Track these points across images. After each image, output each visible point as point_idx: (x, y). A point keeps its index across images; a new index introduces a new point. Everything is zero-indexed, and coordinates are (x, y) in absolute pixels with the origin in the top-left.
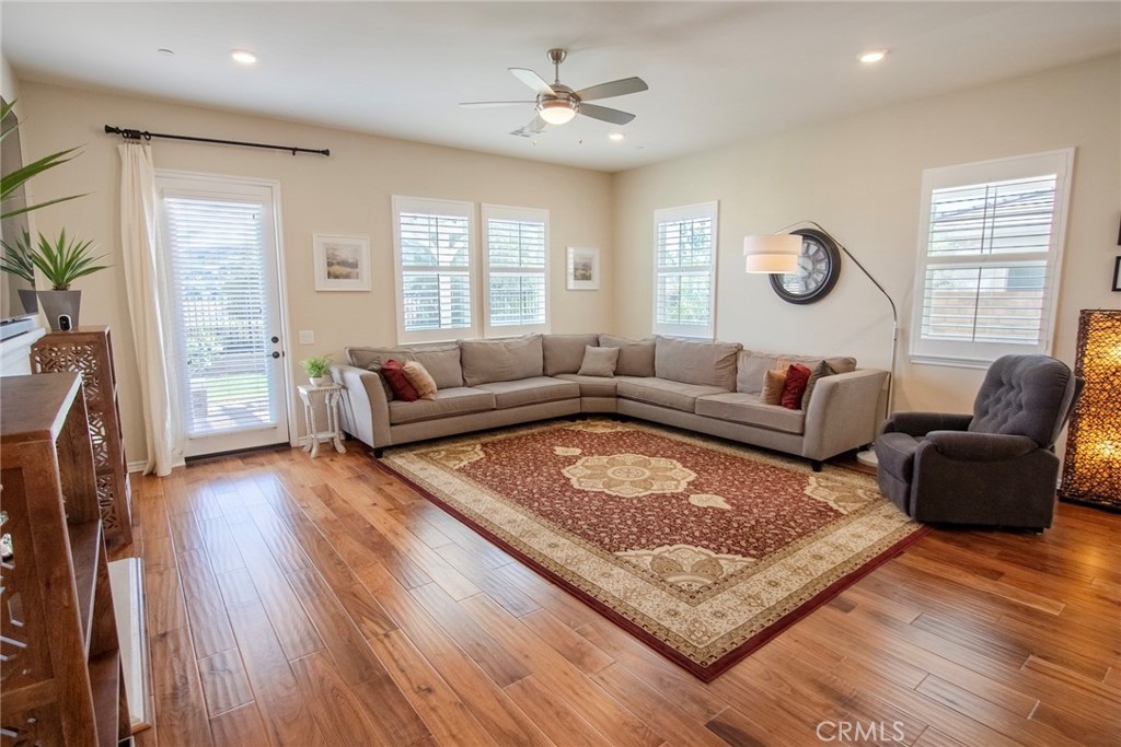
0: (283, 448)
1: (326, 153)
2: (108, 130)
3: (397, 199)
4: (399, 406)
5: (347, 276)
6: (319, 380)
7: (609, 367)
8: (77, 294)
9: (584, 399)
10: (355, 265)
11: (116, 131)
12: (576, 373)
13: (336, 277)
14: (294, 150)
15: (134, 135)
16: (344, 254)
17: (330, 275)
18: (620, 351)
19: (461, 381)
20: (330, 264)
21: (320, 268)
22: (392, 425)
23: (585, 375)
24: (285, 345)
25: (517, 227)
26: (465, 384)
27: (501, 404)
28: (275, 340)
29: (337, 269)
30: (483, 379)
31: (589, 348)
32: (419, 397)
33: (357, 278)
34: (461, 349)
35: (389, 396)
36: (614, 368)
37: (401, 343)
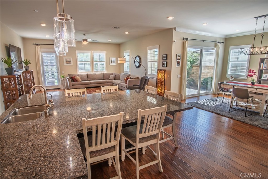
0: (60, 89)
2: (34, 44)
3: (77, 51)
4: (74, 83)
5: (69, 63)
6: (63, 79)
7: (113, 78)
8: (28, 66)
9: (108, 83)
10: (70, 62)
11: (35, 44)
12: (108, 79)
13: (67, 63)
15: (37, 44)
16: (69, 60)
17: (66, 63)
18: (115, 76)
19: (87, 80)
20: (66, 61)
22: (72, 85)
23: (109, 80)
24: (59, 74)
26: (88, 80)
27: (91, 83)
28: (58, 73)
29: (67, 62)
30: (92, 80)
31: (111, 75)
32: (77, 82)
33: (71, 63)
34: (87, 75)
35: (73, 81)
36: (114, 78)
37: (78, 74)
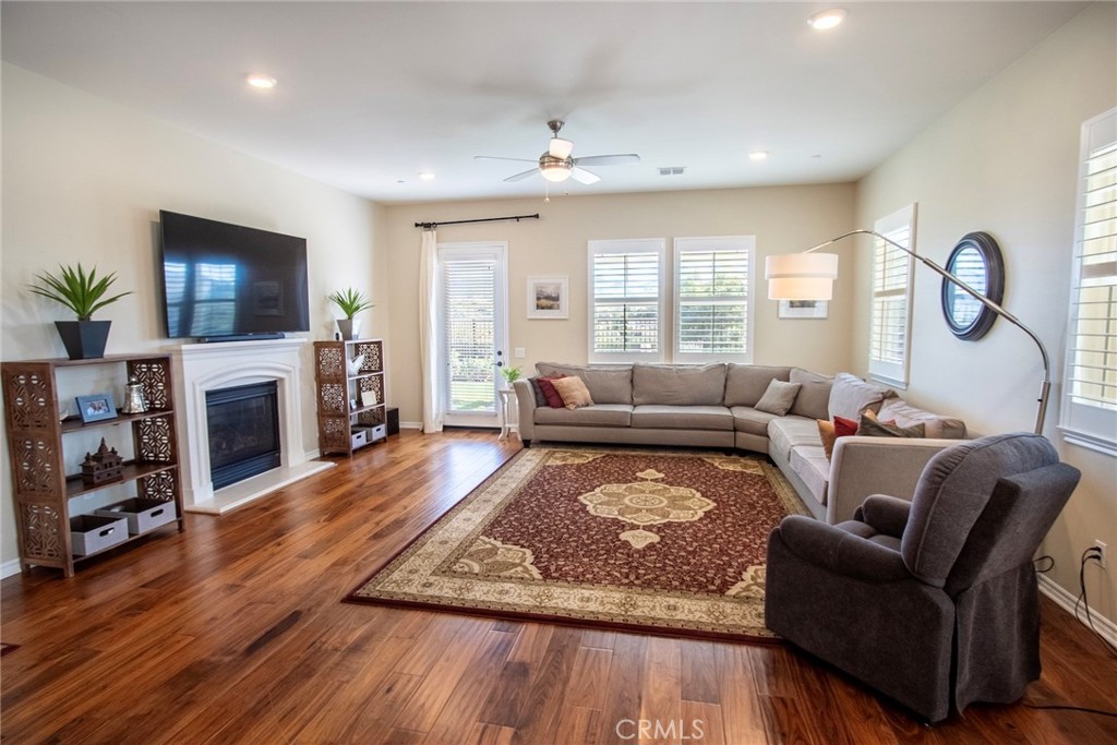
1: (537, 216)
2: (417, 225)
3: (592, 244)
4: (546, 411)
5: (550, 308)
6: (511, 384)
7: (783, 403)
9: (739, 434)
10: (557, 299)
11: (421, 225)
12: (751, 405)
13: (543, 308)
14: (518, 218)
15: (428, 226)
16: (550, 291)
17: (538, 307)
18: (801, 387)
19: (628, 399)
20: (538, 299)
21: (531, 301)
22: (536, 424)
24: (506, 357)
25: (711, 257)
26: (631, 404)
28: (499, 353)
29: (543, 302)
30: (649, 399)
32: (563, 406)
33: (558, 308)
34: (632, 371)
35: (543, 401)
36: (789, 407)
37: (590, 362)
